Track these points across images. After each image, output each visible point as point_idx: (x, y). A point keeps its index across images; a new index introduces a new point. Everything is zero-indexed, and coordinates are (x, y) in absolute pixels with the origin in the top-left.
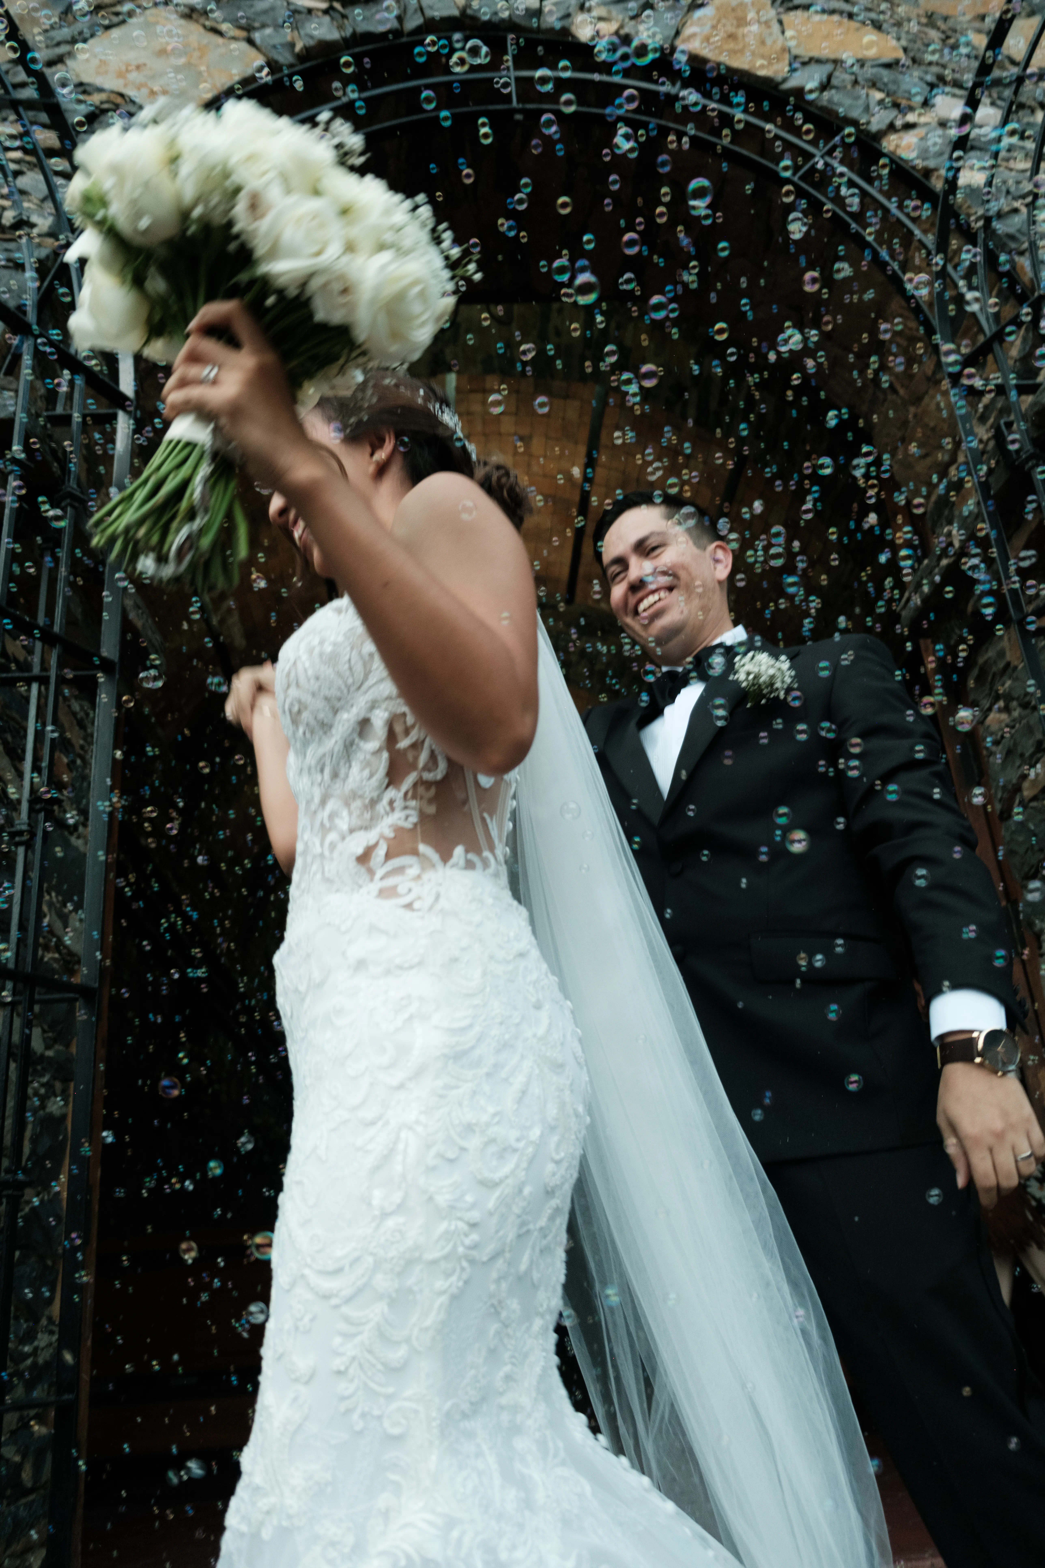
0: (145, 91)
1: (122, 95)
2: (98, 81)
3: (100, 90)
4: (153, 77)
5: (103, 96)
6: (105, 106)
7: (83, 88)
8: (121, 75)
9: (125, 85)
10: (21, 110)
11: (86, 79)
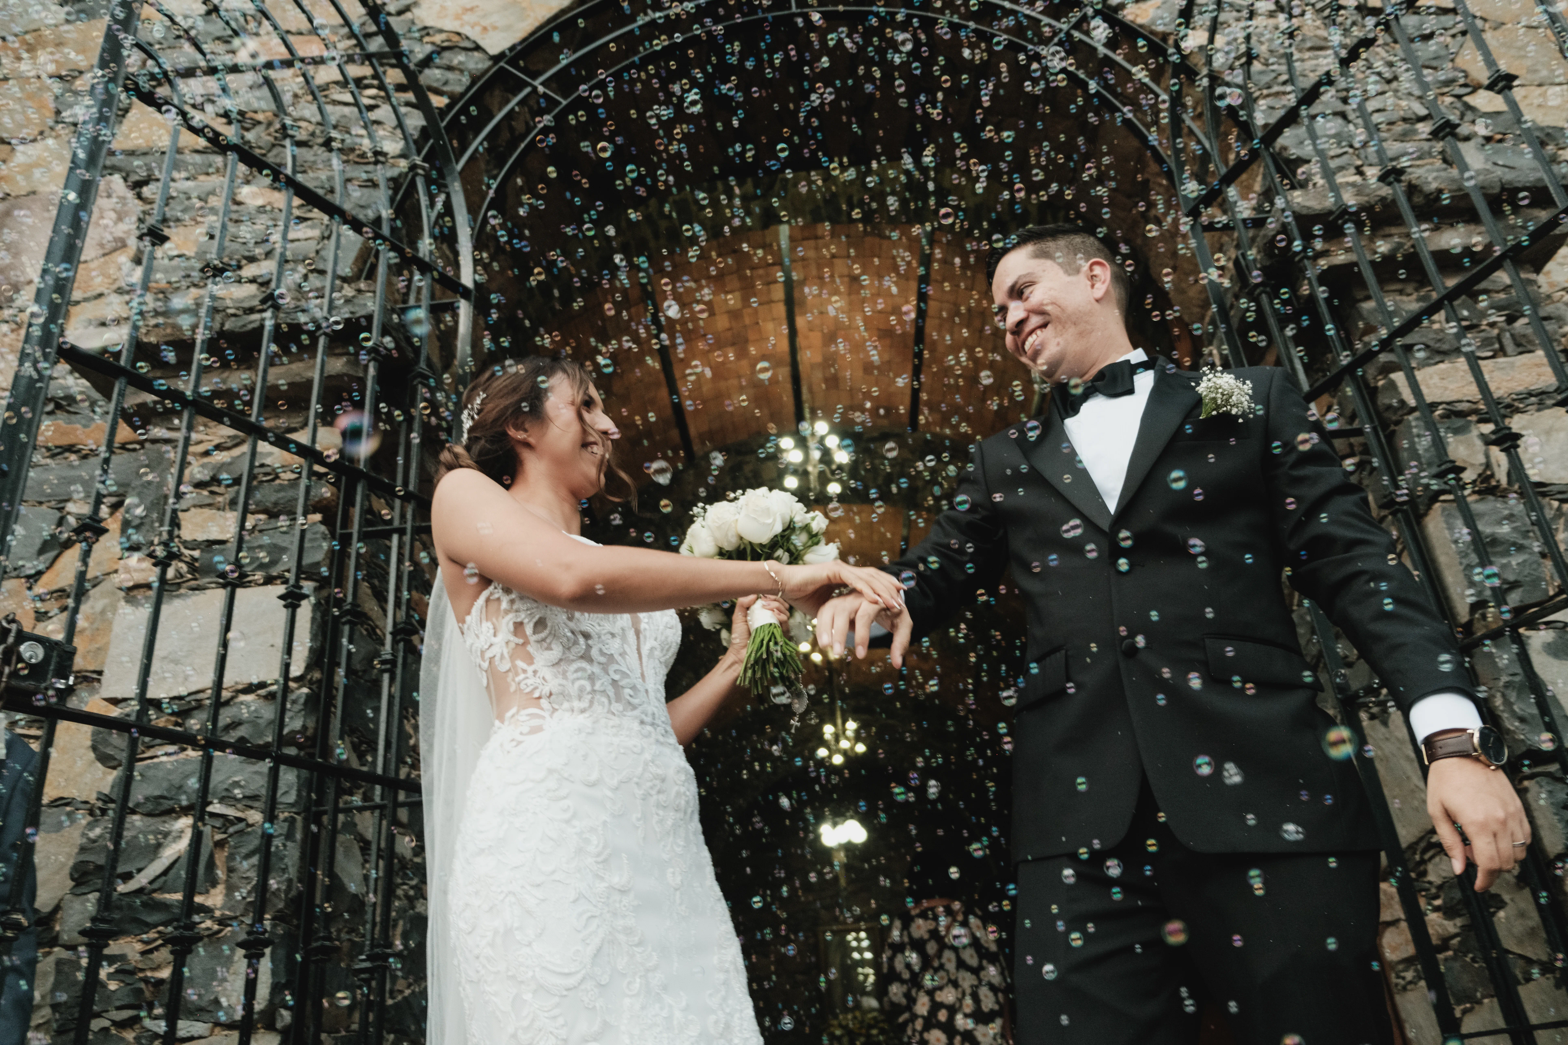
0: (478, 29)
1: (459, 34)
2: (439, 24)
3: (441, 31)
4: (484, 16)
5: (443, 36)
6: (446, 44)
7: (426, 30)
8: (458, 17)
9: (462, 25)
10: (375, 61)
11: (429, 23)
